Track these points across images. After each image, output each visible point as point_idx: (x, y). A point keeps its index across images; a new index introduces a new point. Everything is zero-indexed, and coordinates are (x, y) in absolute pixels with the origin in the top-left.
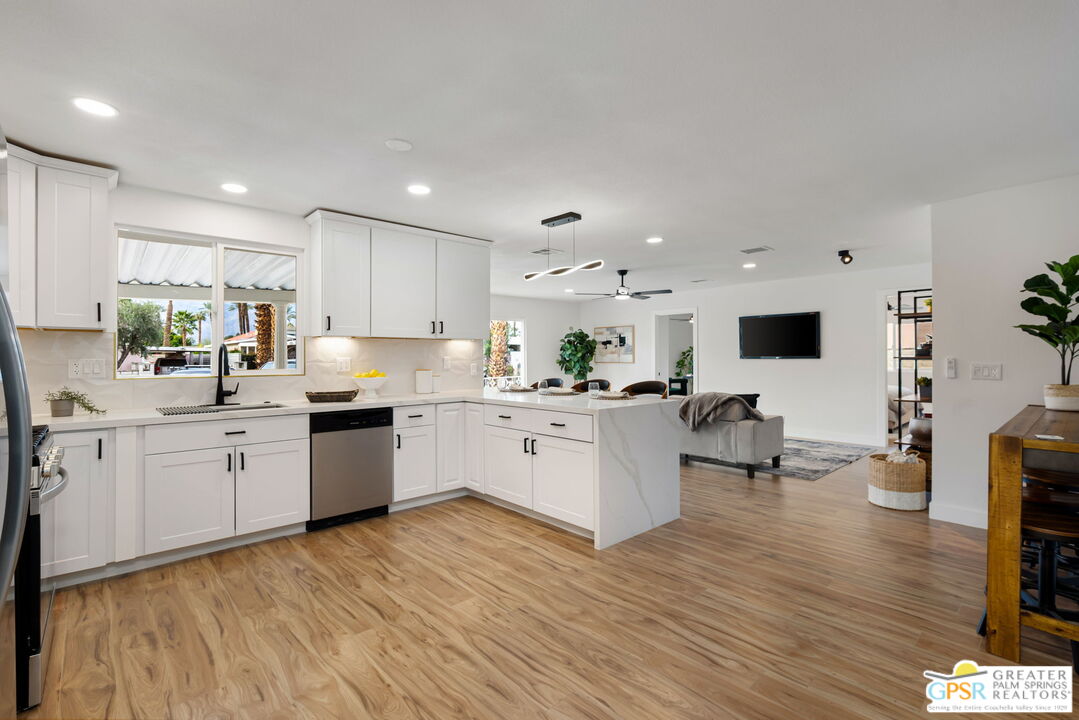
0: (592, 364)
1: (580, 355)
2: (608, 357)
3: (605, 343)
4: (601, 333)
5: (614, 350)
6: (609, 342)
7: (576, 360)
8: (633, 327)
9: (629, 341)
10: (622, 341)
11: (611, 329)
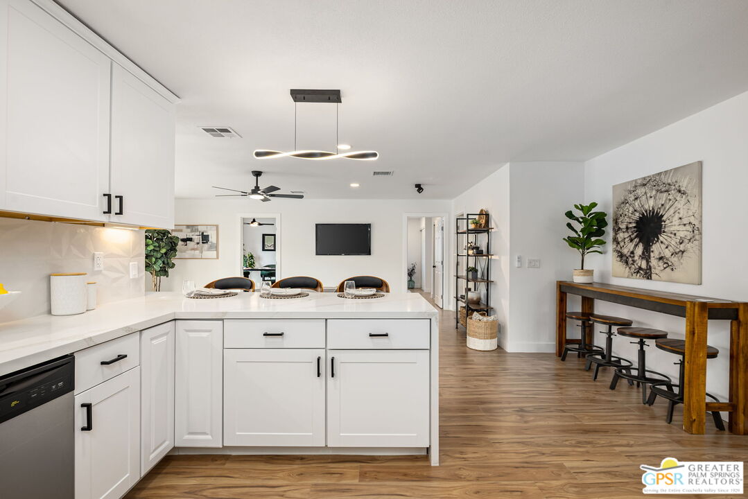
0: (173, 261)
1: (163, 251)
2: (189, 254)
3: (185, 240)
4: (181, 231)
5: (196, 246)
6: (190, 240)
7: (159, 256)
8: (217, 226)
9: (212, 239)
10: (205, 239)
11: (192, 227)
